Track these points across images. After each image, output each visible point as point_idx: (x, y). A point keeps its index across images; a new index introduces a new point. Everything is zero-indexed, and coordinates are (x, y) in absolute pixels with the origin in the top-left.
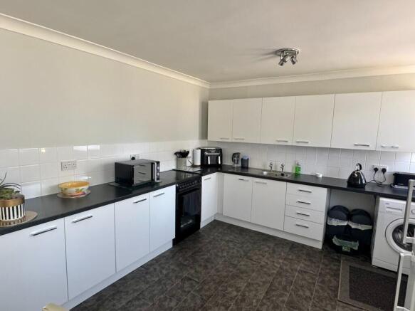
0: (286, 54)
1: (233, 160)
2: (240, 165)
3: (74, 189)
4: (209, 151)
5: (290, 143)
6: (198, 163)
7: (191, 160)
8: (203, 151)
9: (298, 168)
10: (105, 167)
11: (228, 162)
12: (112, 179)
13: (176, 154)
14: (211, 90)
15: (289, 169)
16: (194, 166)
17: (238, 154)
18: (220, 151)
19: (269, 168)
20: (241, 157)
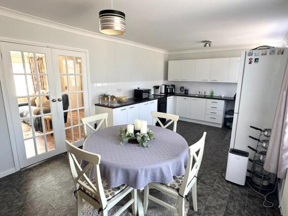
0: (207, 43)
1: (181, 90)
2: (184, 93)
3: (124, 98)
4: (169, 86)
5: (208, 81)
6: (163, 92)
7: (160, 90)
8: (166, 86)
9: (212, 93)
10: (130, 91)
11: (178, 91)
12: (132, 97)
13: (154, 87)
14: (169, 55)
15: (208, 94)
16: (161, 93)
17: (183, 87)
18: (174, 86)
19: (198, 94)
20: (185, 88)
